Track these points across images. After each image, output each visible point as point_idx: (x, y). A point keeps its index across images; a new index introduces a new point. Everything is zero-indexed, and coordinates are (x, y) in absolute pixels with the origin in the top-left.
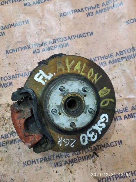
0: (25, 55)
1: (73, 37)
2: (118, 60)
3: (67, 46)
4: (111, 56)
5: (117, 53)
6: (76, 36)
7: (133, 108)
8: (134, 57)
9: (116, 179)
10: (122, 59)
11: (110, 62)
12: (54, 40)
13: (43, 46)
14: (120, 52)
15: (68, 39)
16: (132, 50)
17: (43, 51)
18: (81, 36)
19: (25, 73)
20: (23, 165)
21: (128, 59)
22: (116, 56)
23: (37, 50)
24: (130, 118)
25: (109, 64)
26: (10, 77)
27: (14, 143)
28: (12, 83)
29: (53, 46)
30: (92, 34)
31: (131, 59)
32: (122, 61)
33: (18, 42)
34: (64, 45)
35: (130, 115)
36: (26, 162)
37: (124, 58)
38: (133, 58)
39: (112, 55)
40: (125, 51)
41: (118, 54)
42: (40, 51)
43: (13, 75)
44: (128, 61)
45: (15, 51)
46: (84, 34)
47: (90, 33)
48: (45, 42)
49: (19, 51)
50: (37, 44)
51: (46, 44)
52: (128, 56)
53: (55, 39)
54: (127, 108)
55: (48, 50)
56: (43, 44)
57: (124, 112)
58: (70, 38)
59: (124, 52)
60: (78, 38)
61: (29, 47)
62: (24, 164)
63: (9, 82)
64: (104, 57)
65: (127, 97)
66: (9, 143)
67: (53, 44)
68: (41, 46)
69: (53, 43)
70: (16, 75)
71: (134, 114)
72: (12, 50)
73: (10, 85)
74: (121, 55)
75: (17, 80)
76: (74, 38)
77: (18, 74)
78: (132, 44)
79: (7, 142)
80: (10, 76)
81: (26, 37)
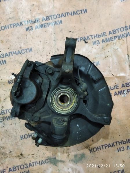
0: (18, 32)
1: (66, 14)
2: (111, 39)
3: (61, 23)
4: (104, 34)
5: (110, 31)
6: (70, 13)
7: (123, 86)
8: (127, 36)
9: (105, 148)
10: (115, 38)
11: (103, 41)
12: (47, 17)
13: (36, 22)
14: (113, 31)
15: (62, 16)
16: (125, 29)
17: (36, 28)
18: (74, 13)
19: (18, 51)
20: (20, 139)
21: (120, 38)
22: (109, 35)
23: (30, 27)
24: (120, 94)
25: (102, 43)
26: (3, 56)
27: (10, 119)
28: (5, 61)
29: (46, 24)
30: (85, 11)
31: (123, 38)
32: (115, 40)
33: (10, 18)
34: (58, 23)
35: (120, 92)
36: (23, 136)
37: (117, 37)
38: (125, 37)
39: (106, 34)
40: (118, 29)
41: (111, 33)
42: (33, 28)
43: (6, 53)
44: (121, 40)
45: (7, 28)
46: (78, 12)
47: (84, 10)
48: (38, 19)
49: (11, 28)
50: (30, 20)
51: (38, 21)
52: (120, 35)
53: (48, 15)
54: (118, 85)
55: (41, 27)
56: (36, 21)
57: (115, 89)
58: (64, 16)
59: (117, 31)
60: (72, 15)
61: (21, 24)
62: (21, 137)
63: (2, 61)
64: (97, 35)
65: (118, 75)
66: (6, 119)
67: (46, 21)
68: (34, 23)
69: (46, 19)
70: (9, 53)
71: (123, 91)
72: (4, 26)
73: (3, 64)
74: (114, 34)
75: (11, 58)
76: (68, 16)
77: (11, 52)
78: (125, 23)
79: (4, 118)
80: (3, 54)
81: (17, 13)
